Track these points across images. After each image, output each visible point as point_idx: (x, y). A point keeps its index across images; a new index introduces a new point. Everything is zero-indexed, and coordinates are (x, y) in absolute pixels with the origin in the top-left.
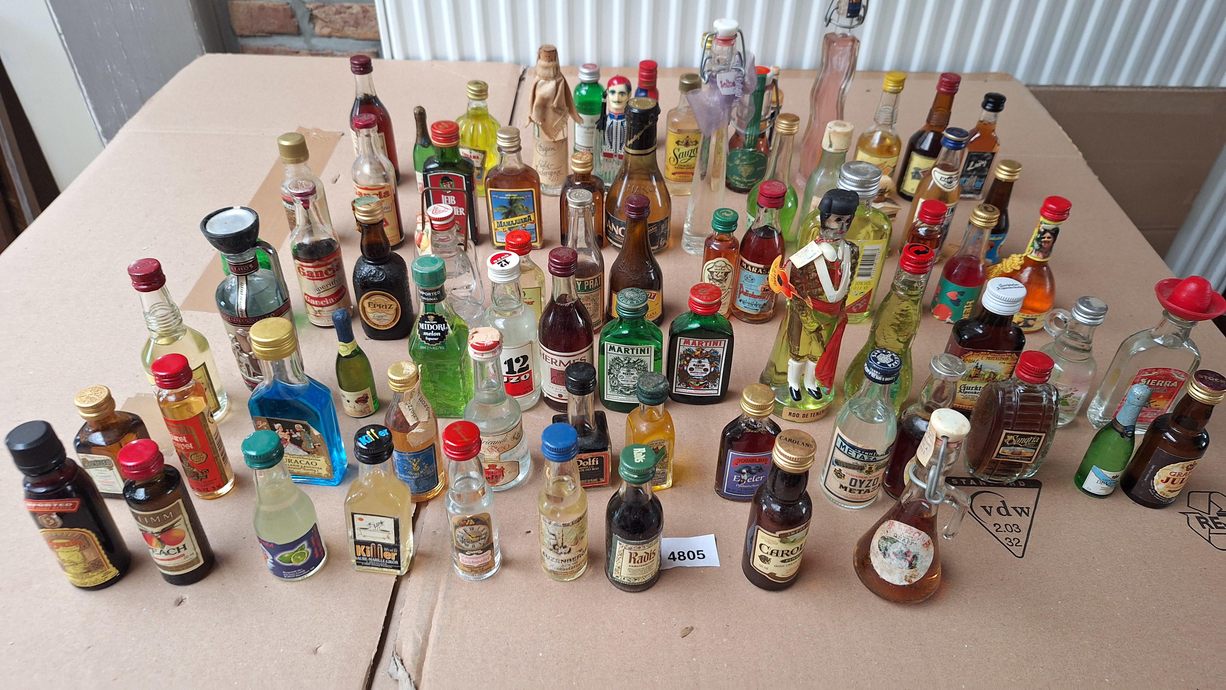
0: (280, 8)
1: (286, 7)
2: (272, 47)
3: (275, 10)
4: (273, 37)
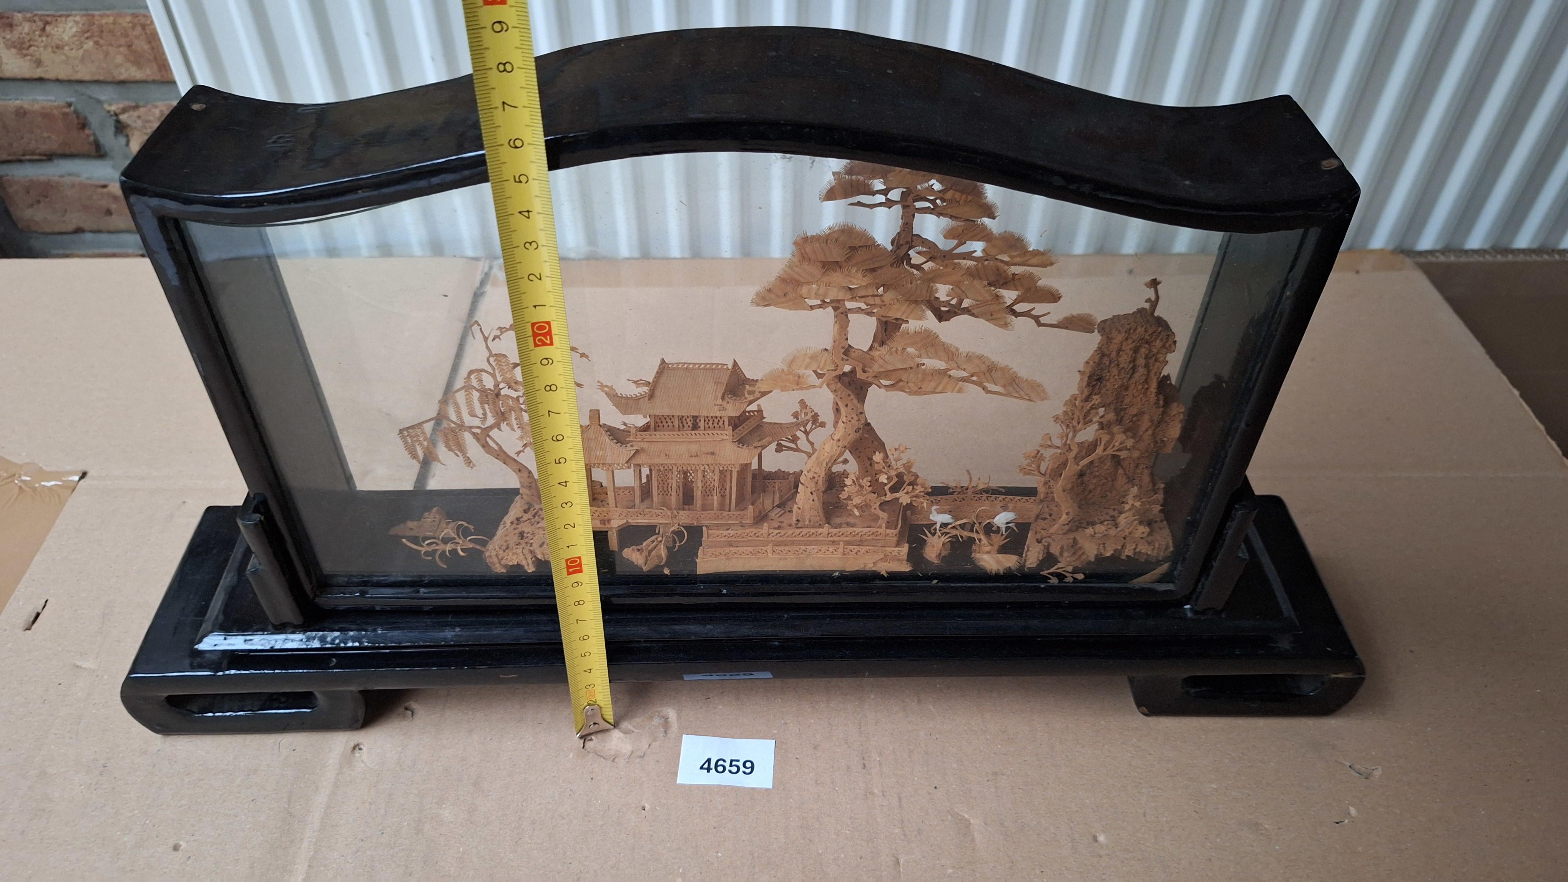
0: (55, 112)
1: (67, 110)
2: (56, 178)
3: (46, 115)
4: (56, 161)
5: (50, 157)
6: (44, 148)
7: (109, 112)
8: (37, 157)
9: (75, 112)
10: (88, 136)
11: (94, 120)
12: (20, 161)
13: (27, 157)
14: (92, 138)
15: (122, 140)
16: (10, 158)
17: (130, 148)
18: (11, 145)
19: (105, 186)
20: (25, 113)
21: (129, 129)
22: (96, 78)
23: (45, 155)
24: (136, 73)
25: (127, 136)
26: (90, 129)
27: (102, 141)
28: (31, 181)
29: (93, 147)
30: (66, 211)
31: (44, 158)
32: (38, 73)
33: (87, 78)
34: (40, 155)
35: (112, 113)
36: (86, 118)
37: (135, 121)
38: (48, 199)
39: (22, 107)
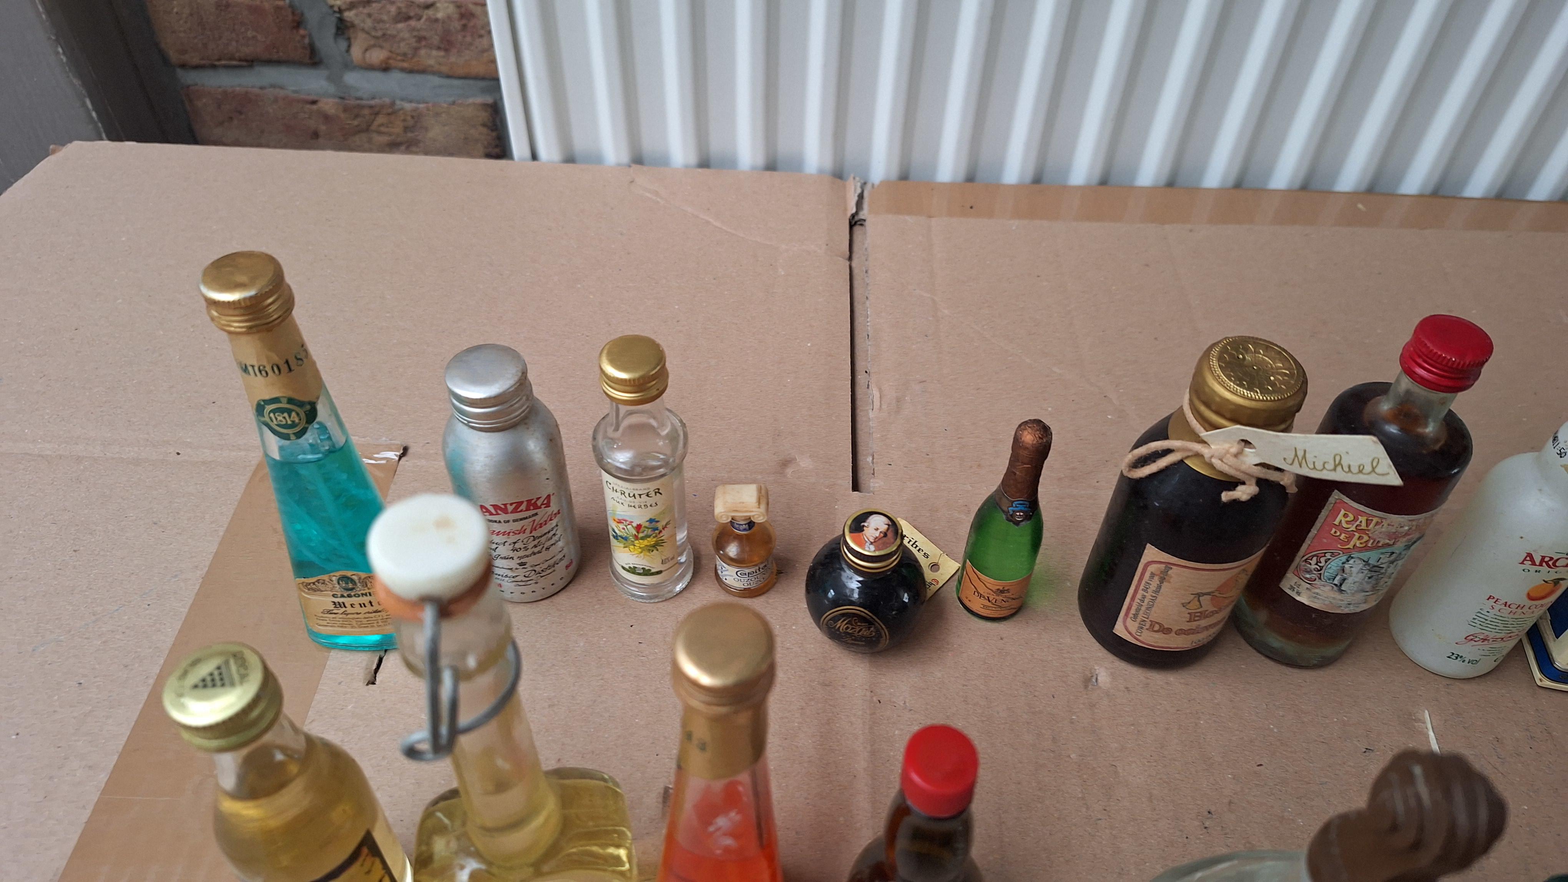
0: (266, 5)
1: (281, 3)
2: (256, 91)
3: (255, 10)
4: (257, 69)
5: (250, 62)
6: (247, 51)
7: (332, 7)
8: (234, 63)
9: (291, 5)
10: (303, 37)
11: (312, 16)
12: (214, 67)
13: (223, 62)
14: (307, 41)
15: (343, 45)
16: (203, 62)
17: (350, 55)
18: (205, 45)
19: (314, 102)
20: (228, 5)
21: (351, 30)
23: (246, 61)
25: (349, 39)
26: (305, 29)
27: (318, 44)
28: (225, 93)
29: (308, 52)
30: (262, 132)
31: (244, 64)
34: (240, 60)
35: (336, 9)
36: (302, 14)
37: (363, 21)
38: (243, 117)
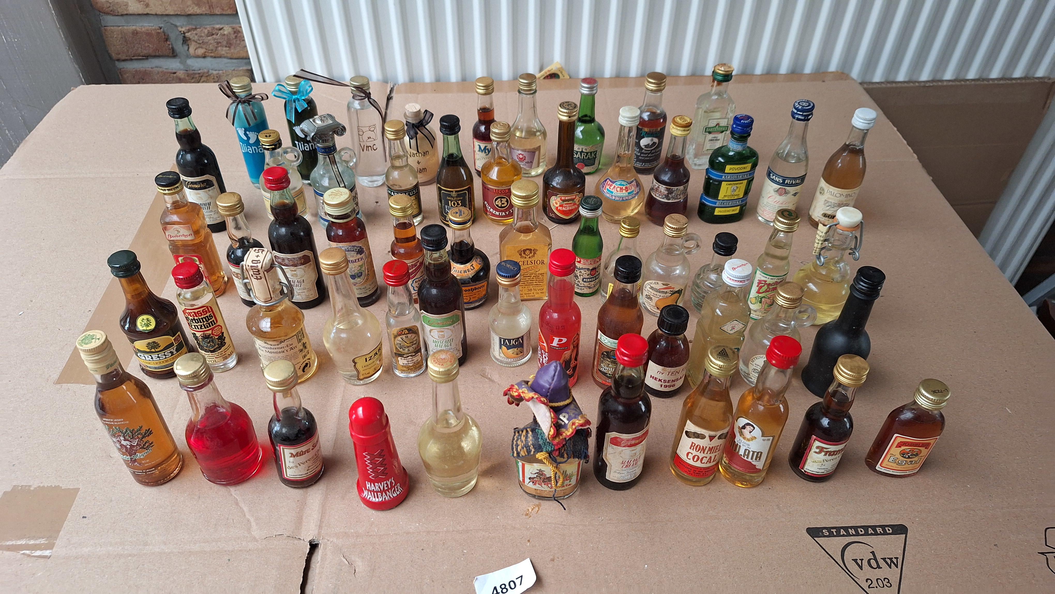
0: (153, 32)
1: (159, 31)
2: (150, 69)
3: (149, 34)
4: (150, 60)
5: (147, 57)
6: (145, 52)
8: (140, 57)
9: (164, 32)
10: (169, 45)
11: (172, 36)
12: (131, 60)
13: (135, 58)
15: (186, 47)
16: (127, 58)
17: (189, 52)
18: (128, 51)
19: (175, 73)
20: (137, 33)
21: (189, 42)
22: (176, 13)
23: (145, 56)
24: (197, 10)
25: (188, 45)
26: (170, 41)
27: (175, 47)
28: (136, 71)
29: (171, 51)
31: (144, 58)
32: (147, 11)
33: (172, 13)
34: (143, 56)
35: (182, 32)
36: (168, 35)
37: (194, 37)
39: (136, 30)
